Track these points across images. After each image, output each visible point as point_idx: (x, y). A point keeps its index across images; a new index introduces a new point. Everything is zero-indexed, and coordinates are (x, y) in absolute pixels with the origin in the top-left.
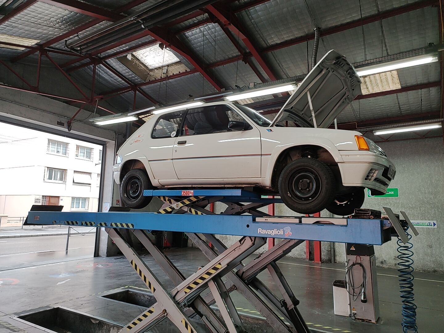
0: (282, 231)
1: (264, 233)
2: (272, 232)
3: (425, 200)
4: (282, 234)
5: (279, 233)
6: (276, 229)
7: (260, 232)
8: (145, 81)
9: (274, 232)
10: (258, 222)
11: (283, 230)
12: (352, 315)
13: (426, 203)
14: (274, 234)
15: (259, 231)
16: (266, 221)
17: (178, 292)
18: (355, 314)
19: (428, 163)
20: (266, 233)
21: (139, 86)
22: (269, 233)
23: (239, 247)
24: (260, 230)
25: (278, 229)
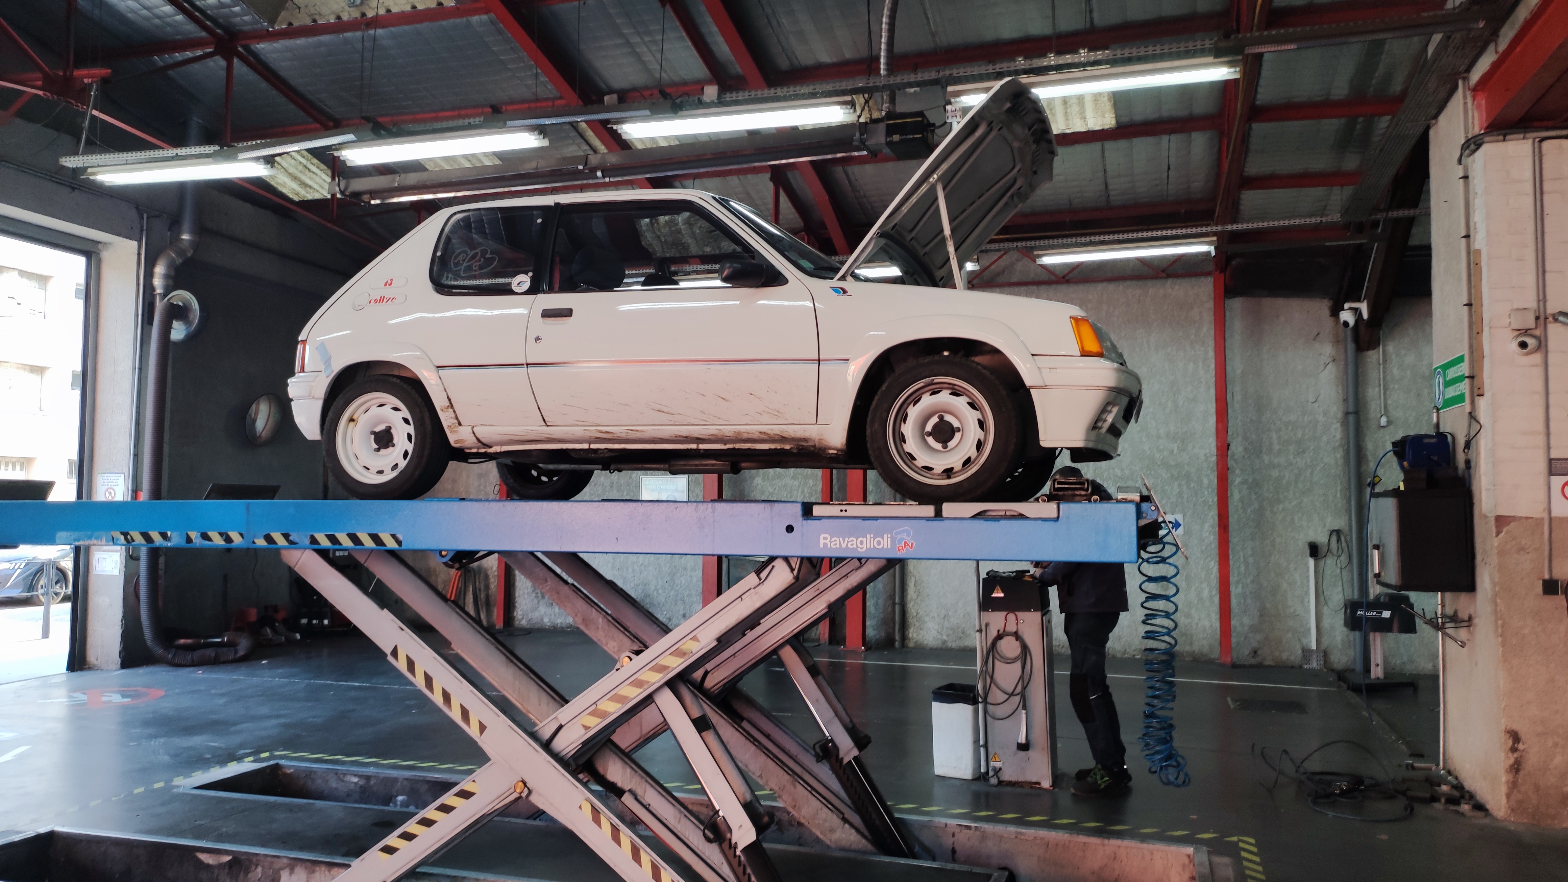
0: (889, 539)
1: (838, 546)
2: (862, 543)
3: (1157, 455)
4: (889, 547)
5: (879, 543)
6: (872, 536)
7: (825, 544)
8: (272, 22)
9: (865, 543)
10: (819, 518)
11: (892, 536)
12: (991, 773)
13: (1159, 466)
14: (865, 548)
15: (822, 541)
16: (844, 514)
17: (560, 727)
18: (997, 771)
19: (1169, 349)
20: (844, 546)
21: (245, 42)
22: (852, 545)
23: (754, 588)
24: (825, 538)
25: (879, 534)
